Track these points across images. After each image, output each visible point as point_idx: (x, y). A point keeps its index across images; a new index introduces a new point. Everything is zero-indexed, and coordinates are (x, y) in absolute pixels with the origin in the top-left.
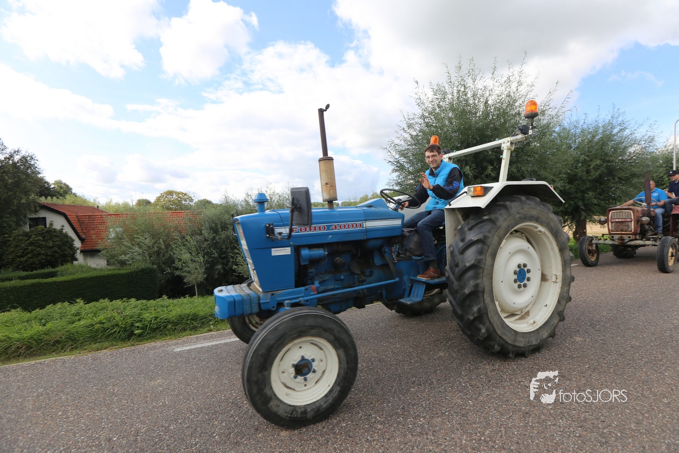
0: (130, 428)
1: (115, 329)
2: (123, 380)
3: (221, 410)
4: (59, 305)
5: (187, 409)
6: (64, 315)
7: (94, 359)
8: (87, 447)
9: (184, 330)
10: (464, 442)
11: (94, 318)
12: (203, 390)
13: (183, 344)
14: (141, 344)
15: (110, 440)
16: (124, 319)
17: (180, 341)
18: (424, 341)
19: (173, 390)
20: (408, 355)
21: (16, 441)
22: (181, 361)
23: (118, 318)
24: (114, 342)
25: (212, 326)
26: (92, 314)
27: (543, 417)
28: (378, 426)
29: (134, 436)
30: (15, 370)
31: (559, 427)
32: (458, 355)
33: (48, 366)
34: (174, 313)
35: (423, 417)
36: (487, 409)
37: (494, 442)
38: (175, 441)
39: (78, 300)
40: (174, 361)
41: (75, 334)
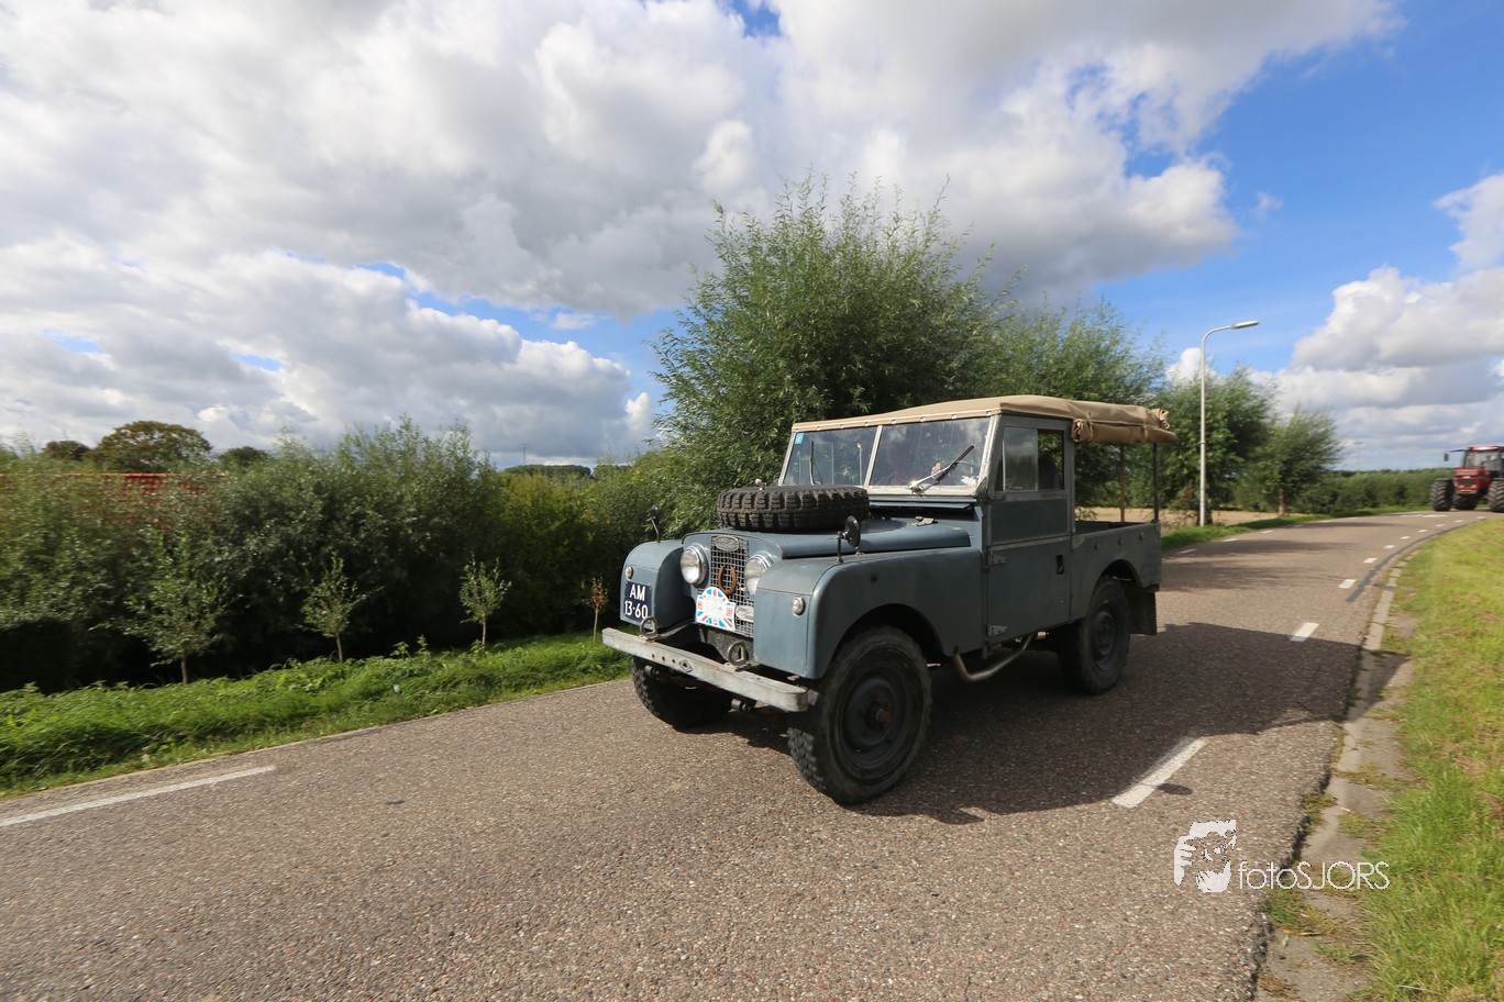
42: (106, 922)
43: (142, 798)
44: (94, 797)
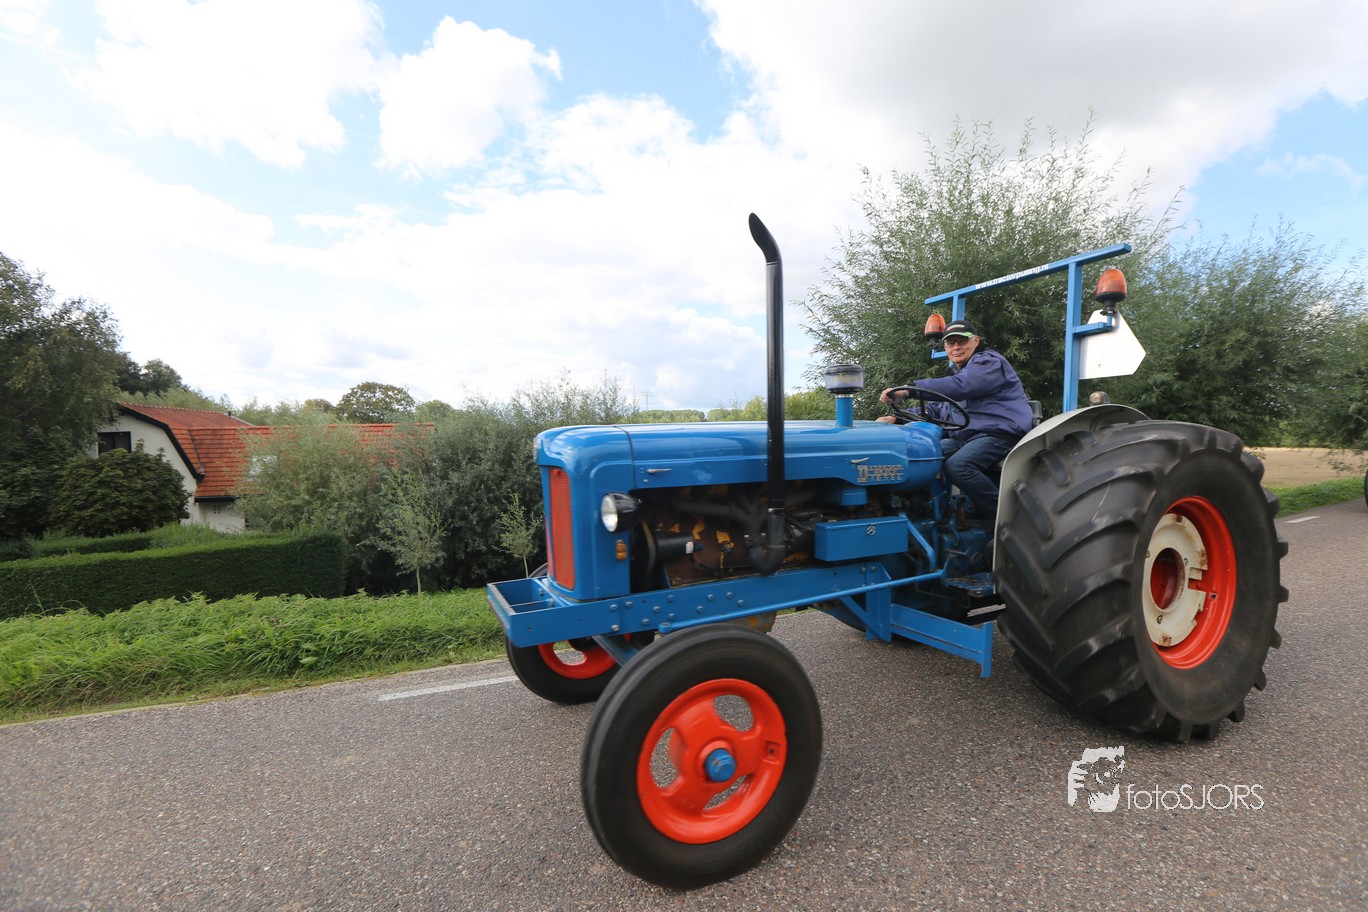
0: (296, 849)
1: (264, 654)
2: (281, 752)
3: (472, 819)
4: (158, 603)
5: (406, 815)
6: (166, 623)
7: (225, 712)
8: (213, 881)
9: (398, 659)
10: (961, 900)
11: (225, 630)
12: (436, 779)
13: (397, 686)
14: (314, 685)
15: (256, 870)
16: (281, 634)
17: (390, 681)
18: (878, 693)
19: (378, 777)
20: (845, 722)
21: (78, 865)
22: (394, 720)
23: (269, 631)
24: (261, 680)
25: (451, 653)
26: (221, 624)
27: (1125, 855)
28: (785, 862)
29: (302, 864)
30: (74, 728)
31: (1159, 877)
32: (948, 725)
33: (137, 721)
34: (378, 623)
35: (876, 847)
36: (1008, 835)
37: (1024, 902)
38: (383, 877)
39: (194, 596)
40: (378, 720)
41: (187, 660)
42: (491, 788)
43: (469, 689)
44: (434, 684)
